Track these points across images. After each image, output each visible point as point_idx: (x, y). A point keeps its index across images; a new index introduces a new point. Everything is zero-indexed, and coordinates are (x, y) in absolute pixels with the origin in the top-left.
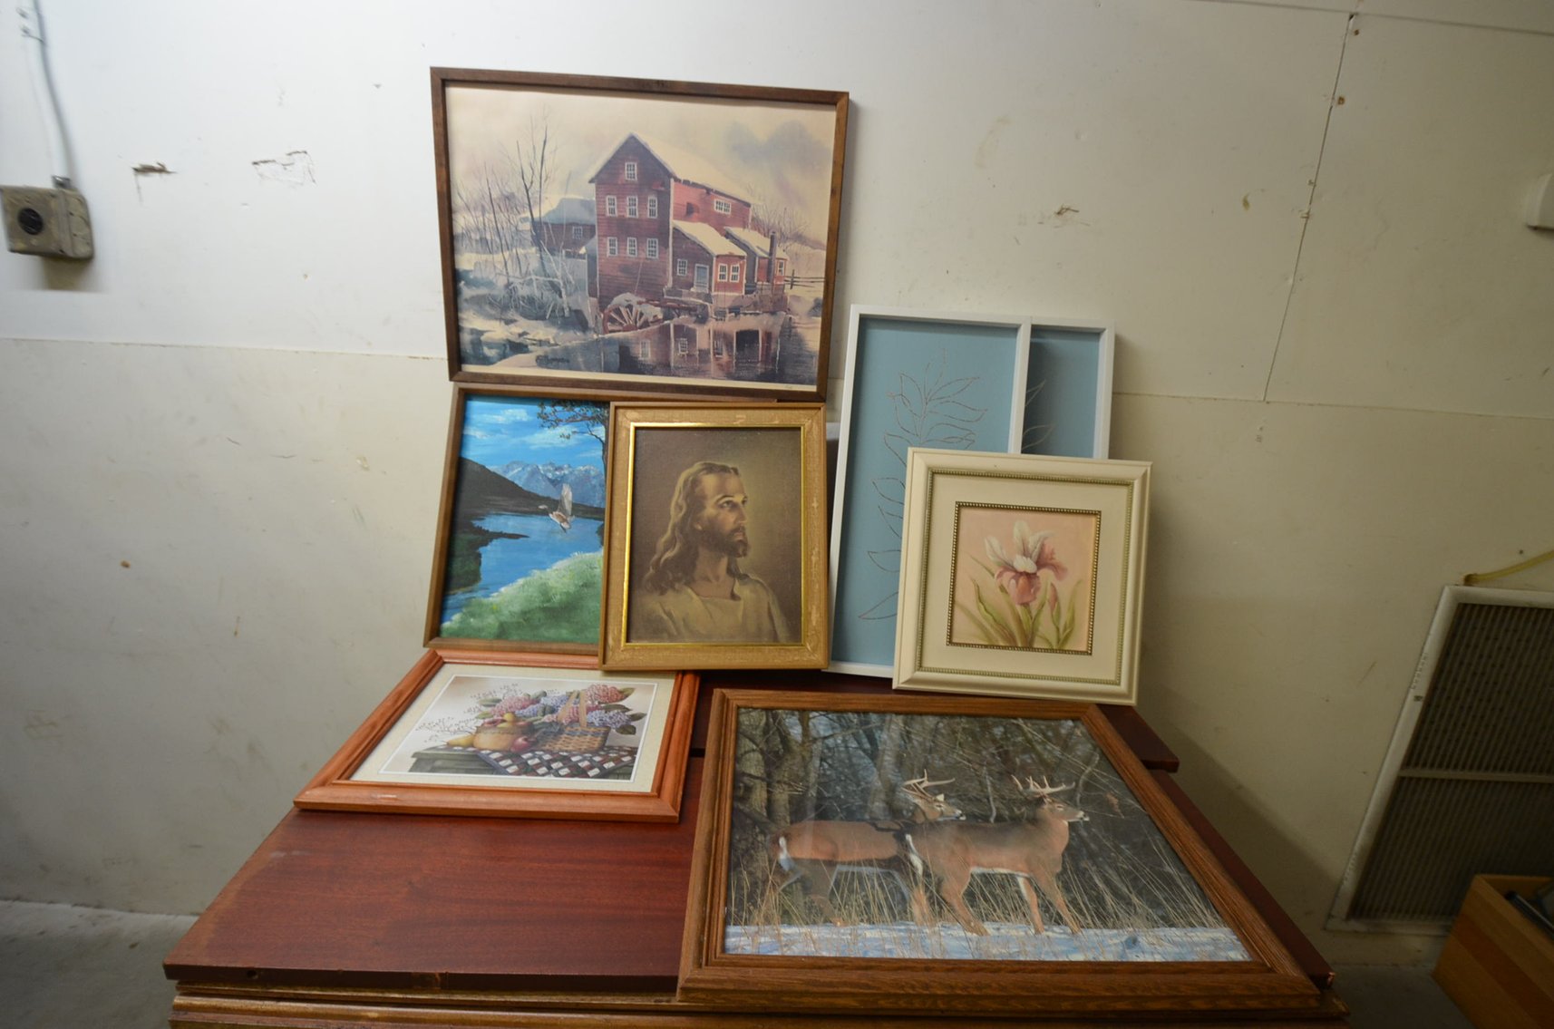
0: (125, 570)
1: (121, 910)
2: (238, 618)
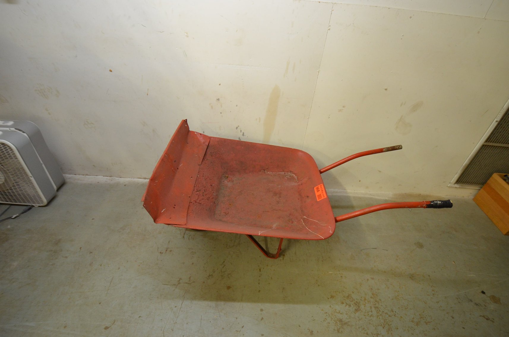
0: (111, 73)
1: (118, 177)
2: (148, 89)
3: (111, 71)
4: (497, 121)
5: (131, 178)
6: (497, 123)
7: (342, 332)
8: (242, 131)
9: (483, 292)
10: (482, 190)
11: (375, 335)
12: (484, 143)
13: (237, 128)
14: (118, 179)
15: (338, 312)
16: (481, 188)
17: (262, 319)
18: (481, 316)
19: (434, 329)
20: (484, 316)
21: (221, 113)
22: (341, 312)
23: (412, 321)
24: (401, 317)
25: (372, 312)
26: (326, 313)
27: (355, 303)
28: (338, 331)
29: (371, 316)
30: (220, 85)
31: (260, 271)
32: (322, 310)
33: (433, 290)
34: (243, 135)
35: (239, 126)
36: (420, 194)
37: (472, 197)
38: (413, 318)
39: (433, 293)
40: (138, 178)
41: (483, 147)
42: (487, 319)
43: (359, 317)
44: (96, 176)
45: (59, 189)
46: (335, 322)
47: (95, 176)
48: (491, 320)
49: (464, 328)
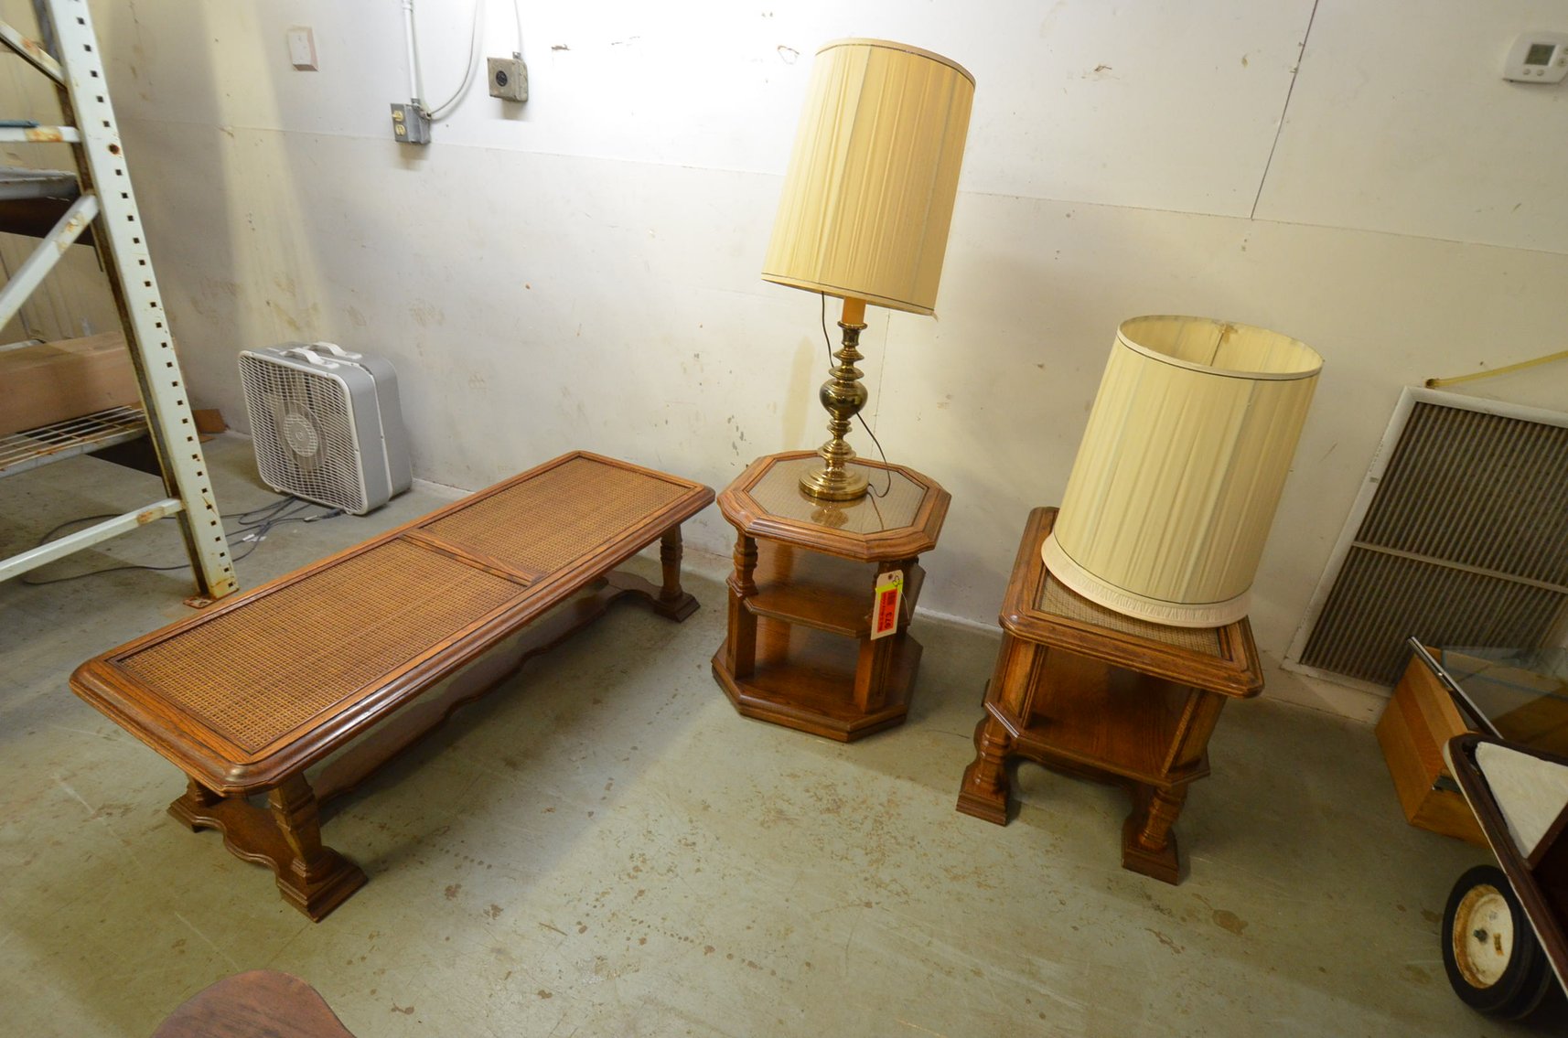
0: (527, 290)
3: (528, 287)
4: (1373, 480)
7: (769, 827)
8: (740, 430)
11: (837, 856)
12: (1355, 540)
13: (730, 420)
15: (786, 799)
18: (1149, 930)
19: (991, 900)
20: (1158, 935)
21: (701, 384)
22: (791, 801)
23: (946, 870)
24: (925, 854)
25: (862, 824)
26: (759, 792)
27: (834, 800)
28: (762, 824)
29: (855, 829)
30: (701, 326)
32: (755, 786)
34: (742, 438)
35: (733, 417)
37: (1374, 723)
38: (953, 866)
42: (1164, 942)
43: (824, 821)
45: (396, 496)
46: (766, 810)
48: (1172, 947)
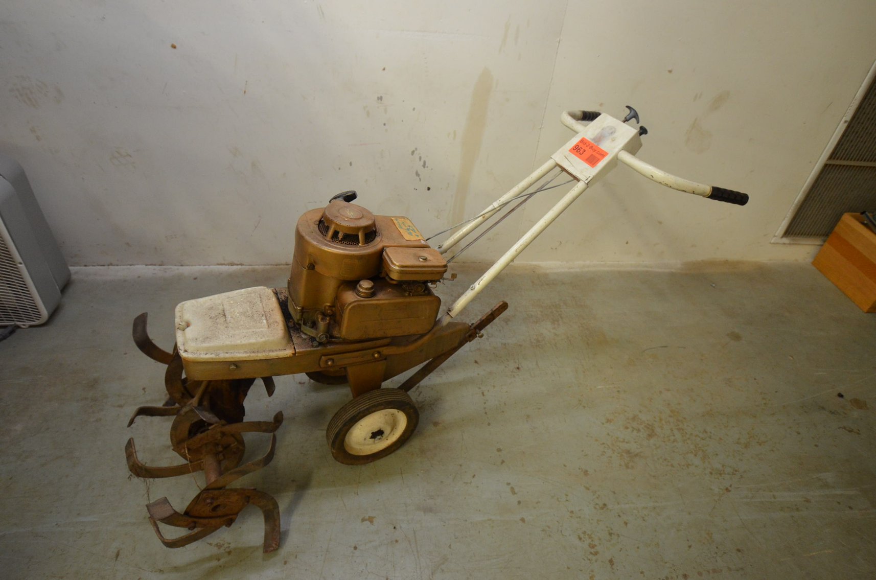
0: (173, 50)
1: (176, 266)
2: (247, 82)
3: (174, 47)
5: (204, 266)
6: (846, 125)
7: (632, 467)
8: (423, 159)
9: (840, 396)
10: (826, 244)
11: (684, 466)
12: (827, 160)
13: (413, 153)
14: (178, 269)
15: (622, 440)
16: (824, 241)
17: (503, 462)
18: (839, 428)
19: (773, 451)
20: (844, 428)
21: (385, 124)
22: (626, 440)
23: (738, 443)
24: (721, 439)
25: (674, 436)
26: (603, 444)
27: (645, 426)
28: (627, 467)
29: (674, 441)
30: (384, 69)
31: (483, 395)
32: (597, 440)
33: (764, 399)
34: (424, 166)
35: (416, 149)
36: (727, 261)
37: (810, 260)
38: (739, 439)
39: (764, 401)
40: (218, 264)
41: (826, 168)
42: (850, 431)
43: (655, 445)
44: (131, 265)
45: (63, 292)
46: (619, 455)
47: (129, 267)
48: (855, 432)
49: (816, 446)
